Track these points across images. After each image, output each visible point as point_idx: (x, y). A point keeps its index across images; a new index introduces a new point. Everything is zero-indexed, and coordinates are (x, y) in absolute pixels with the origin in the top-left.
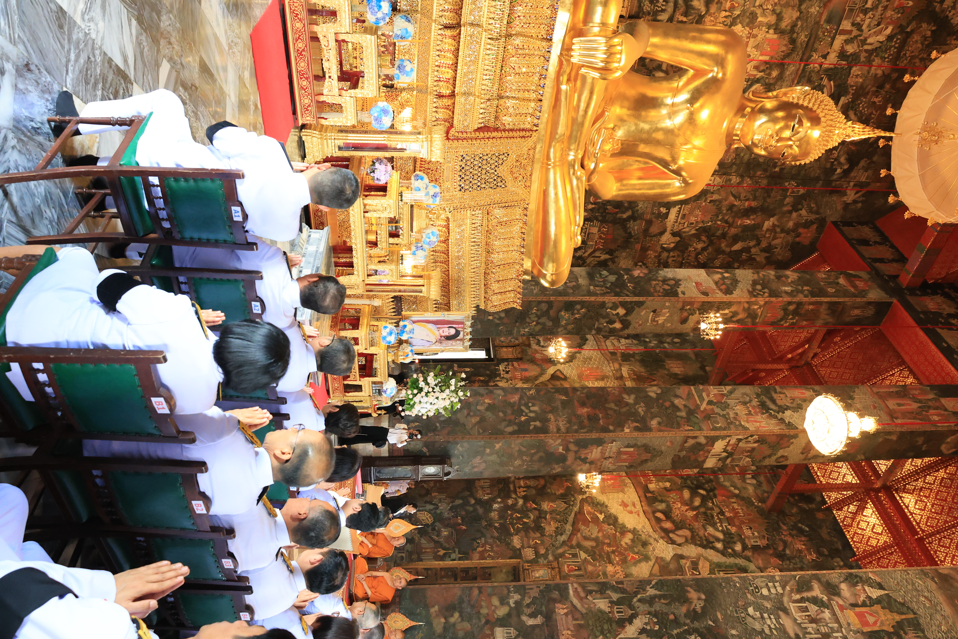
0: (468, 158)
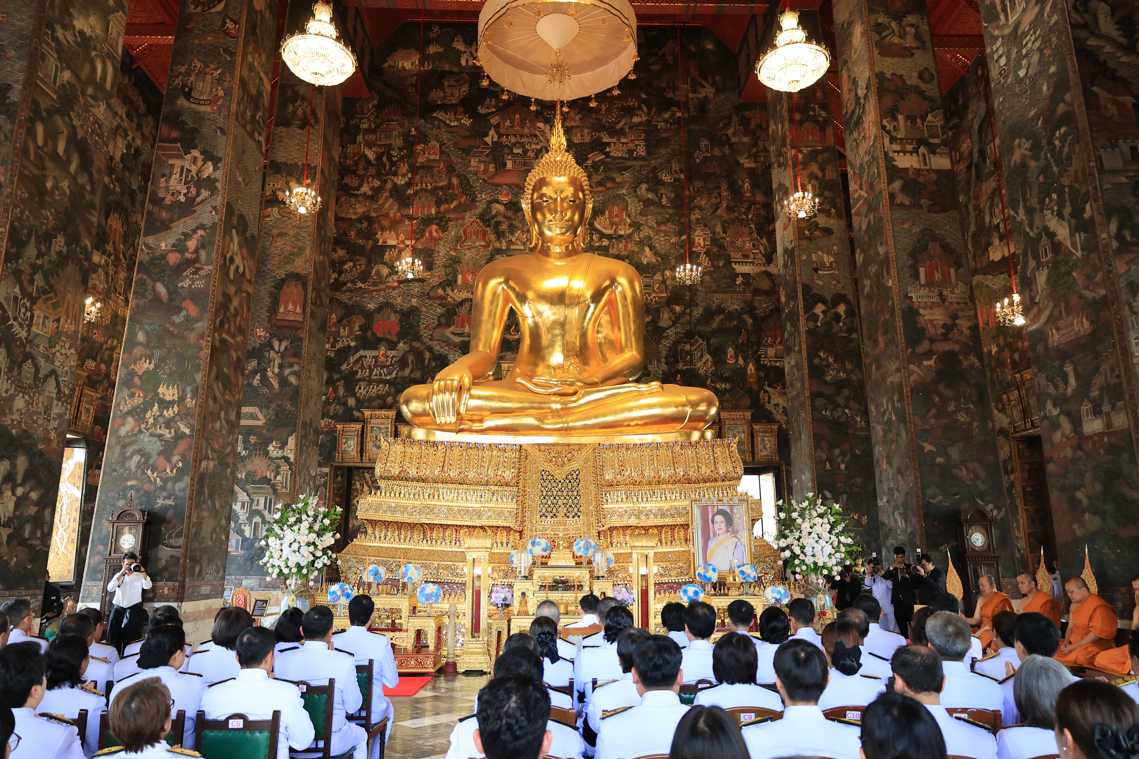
0: (544, 511)
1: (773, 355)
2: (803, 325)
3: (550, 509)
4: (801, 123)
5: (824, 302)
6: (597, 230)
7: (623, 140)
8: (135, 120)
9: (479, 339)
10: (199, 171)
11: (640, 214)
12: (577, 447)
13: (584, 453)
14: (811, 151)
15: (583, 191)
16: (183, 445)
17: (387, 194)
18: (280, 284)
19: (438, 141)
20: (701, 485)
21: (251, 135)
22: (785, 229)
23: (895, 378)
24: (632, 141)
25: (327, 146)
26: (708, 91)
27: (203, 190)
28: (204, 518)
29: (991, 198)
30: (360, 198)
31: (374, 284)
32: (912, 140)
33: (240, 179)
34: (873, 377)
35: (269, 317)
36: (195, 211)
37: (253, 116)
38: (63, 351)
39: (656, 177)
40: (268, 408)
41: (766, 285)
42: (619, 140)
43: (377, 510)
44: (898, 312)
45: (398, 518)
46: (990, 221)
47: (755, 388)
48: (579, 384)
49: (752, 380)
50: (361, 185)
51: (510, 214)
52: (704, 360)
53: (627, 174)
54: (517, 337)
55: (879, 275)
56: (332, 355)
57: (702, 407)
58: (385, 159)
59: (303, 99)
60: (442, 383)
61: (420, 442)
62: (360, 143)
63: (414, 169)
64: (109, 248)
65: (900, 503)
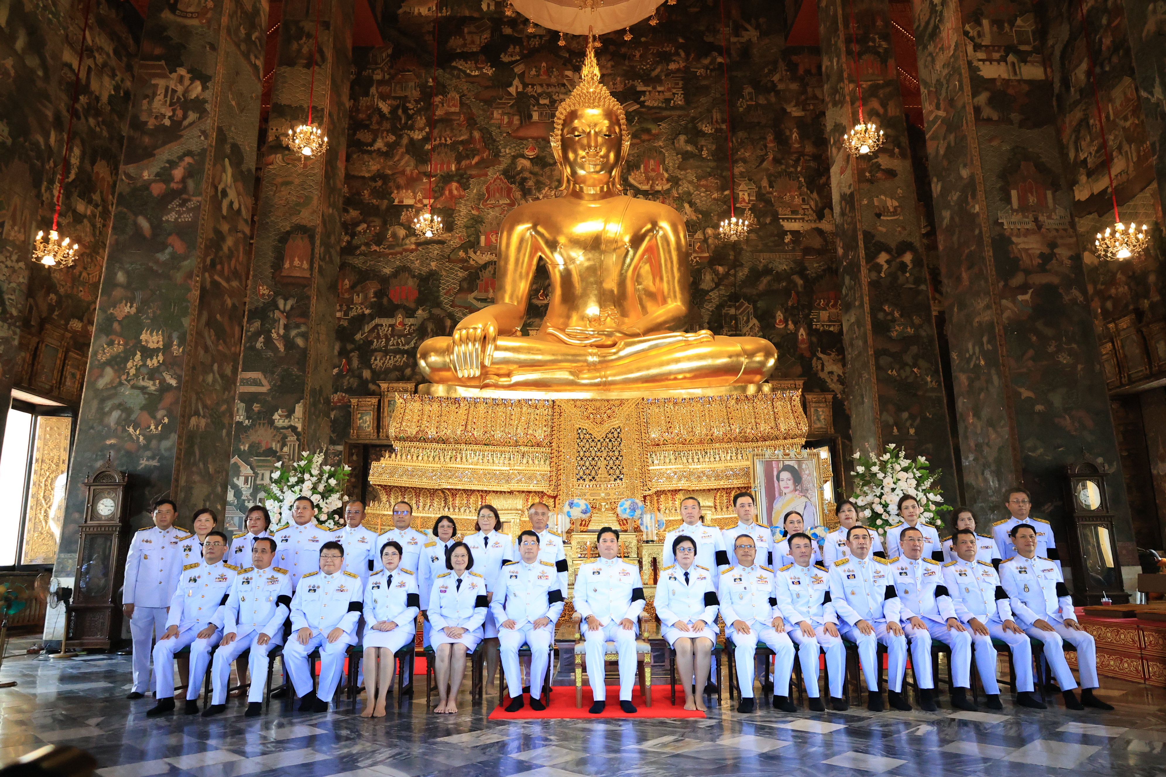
0: (581, 473)
1: (826, 318)
2: (865, 276)
3: (588, 472)
4: (860, 54)
5: (888, 250)
6: (631, 186)
7: (659, 89)
8: (125, 59)
9: (505, 292)
10: (186, 92)
11: (679, 168)
12: (618, 403)
13: (625, 407)
14: (871, 86)
15: (620, 126)
16: (169, 398)
17: (403, 150)
18: (284, 238)
19: (458, 92)
20: (760, 444)
21: (247, 56)
22: (842, 173)
23: (986, 317)
24: (669, 90)
25: (335, 88)
26: (751, 34)
27: (190, 113)
28: (195, 482)
29: (1077, 131)
30: (374, 155)
31: (390, 247)
32: (1000, 47)
33: (233, 103)
34: (955, 319)
35: (273, 273)
36: (181, 136)
37: (248, 36)
38: (9, 263)
39: (695, 127)
40: (273, 373)
41: (817, 243)
42: (654, 88)
43: (392, 474)
44: (987, 240)
45: (416, 482)
46: (1076, 157)
47: (807, 354)
48: (618, 334)
49: (803, 346)
50: (374, 141)
51: (536, 169)
52: (750, 325)
53: (663, 125)
54: (546, 302)
55: (963, 201)
56: (345, 324)
57: (759, 358)
58: (400, 112)
59: (309, 36)
60: (464, 332)
61: (440, 400)
62: (373, 96)
63: (432, 123)
64: (96, 197)
65: (991, 459)
